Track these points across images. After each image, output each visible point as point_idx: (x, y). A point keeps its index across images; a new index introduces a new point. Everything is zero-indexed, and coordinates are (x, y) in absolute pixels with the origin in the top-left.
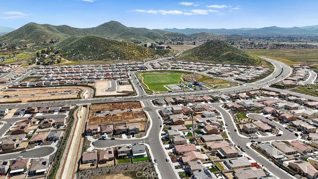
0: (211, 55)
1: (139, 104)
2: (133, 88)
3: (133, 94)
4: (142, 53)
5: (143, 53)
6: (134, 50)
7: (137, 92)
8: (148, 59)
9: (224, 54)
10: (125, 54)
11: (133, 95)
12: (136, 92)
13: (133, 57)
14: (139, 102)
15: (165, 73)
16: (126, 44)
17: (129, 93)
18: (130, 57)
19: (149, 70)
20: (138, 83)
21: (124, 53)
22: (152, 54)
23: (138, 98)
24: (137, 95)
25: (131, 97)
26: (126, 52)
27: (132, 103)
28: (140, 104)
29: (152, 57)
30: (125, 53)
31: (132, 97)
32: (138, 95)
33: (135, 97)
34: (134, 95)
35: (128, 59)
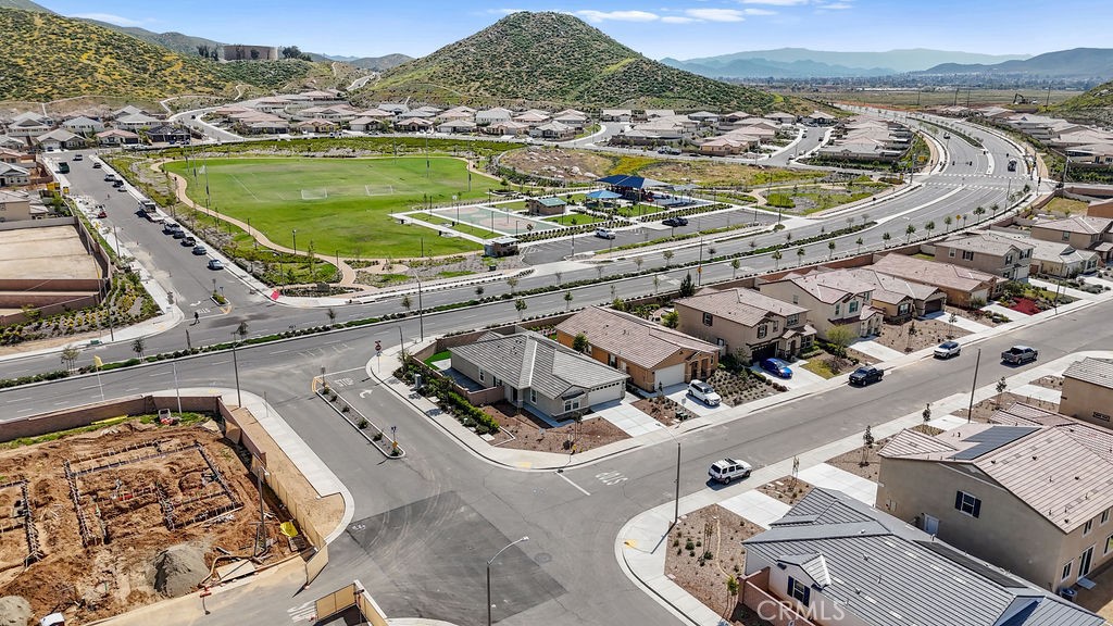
0: (549, 75)
1: (230, 463)
2: (97, 251)
3: (93, 305)
4: (145, 70)
5: (152, 69)
6: (82, 52)
7: (151, 288)
8: (188, 96)
9: (613, 68)
10: (21, 69)
11: (96, 317)
12: (135, 279)
13: (83, 86)
14: (214, 410)
15: (334, 152)
16: (30, 23)
17: (48, 301)
18: (61, 82)
19: (211, 141)
20: (141, 214)
21: (15, 65)
22: (210, 77)
23: (182, 354)
24: (153, 311)
25: (69, 355)
26: (28, 60)
27: (83, 446)
28: (242, 448)
29: (208, 89)
30: (20, 62)
31: (79, 342)
32: (171, 318)
33: (138, 346)
34: (110, 324)
35: (48, 97)
